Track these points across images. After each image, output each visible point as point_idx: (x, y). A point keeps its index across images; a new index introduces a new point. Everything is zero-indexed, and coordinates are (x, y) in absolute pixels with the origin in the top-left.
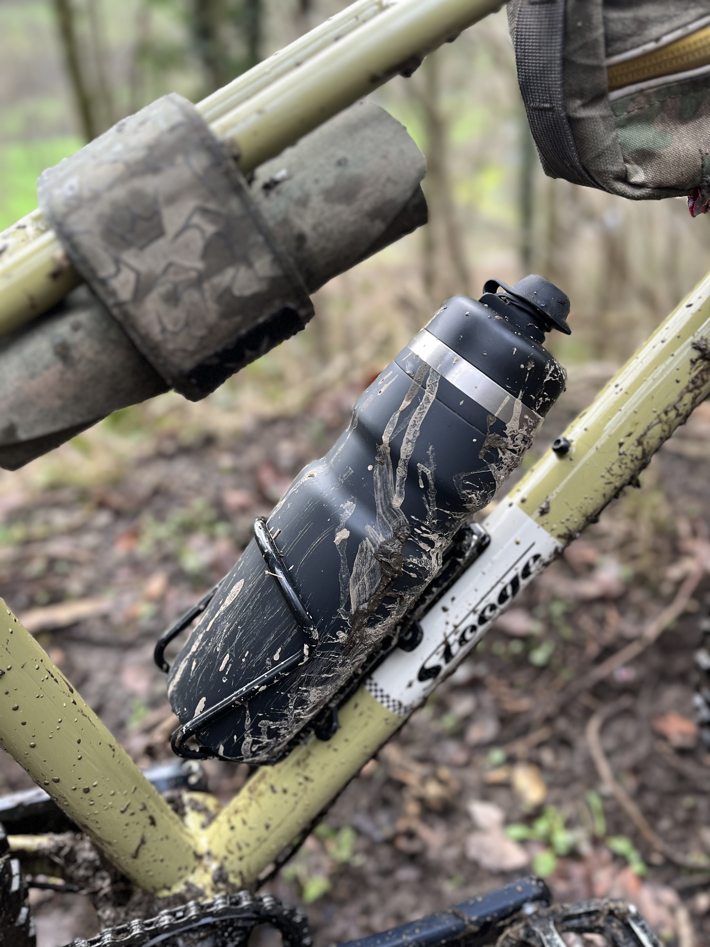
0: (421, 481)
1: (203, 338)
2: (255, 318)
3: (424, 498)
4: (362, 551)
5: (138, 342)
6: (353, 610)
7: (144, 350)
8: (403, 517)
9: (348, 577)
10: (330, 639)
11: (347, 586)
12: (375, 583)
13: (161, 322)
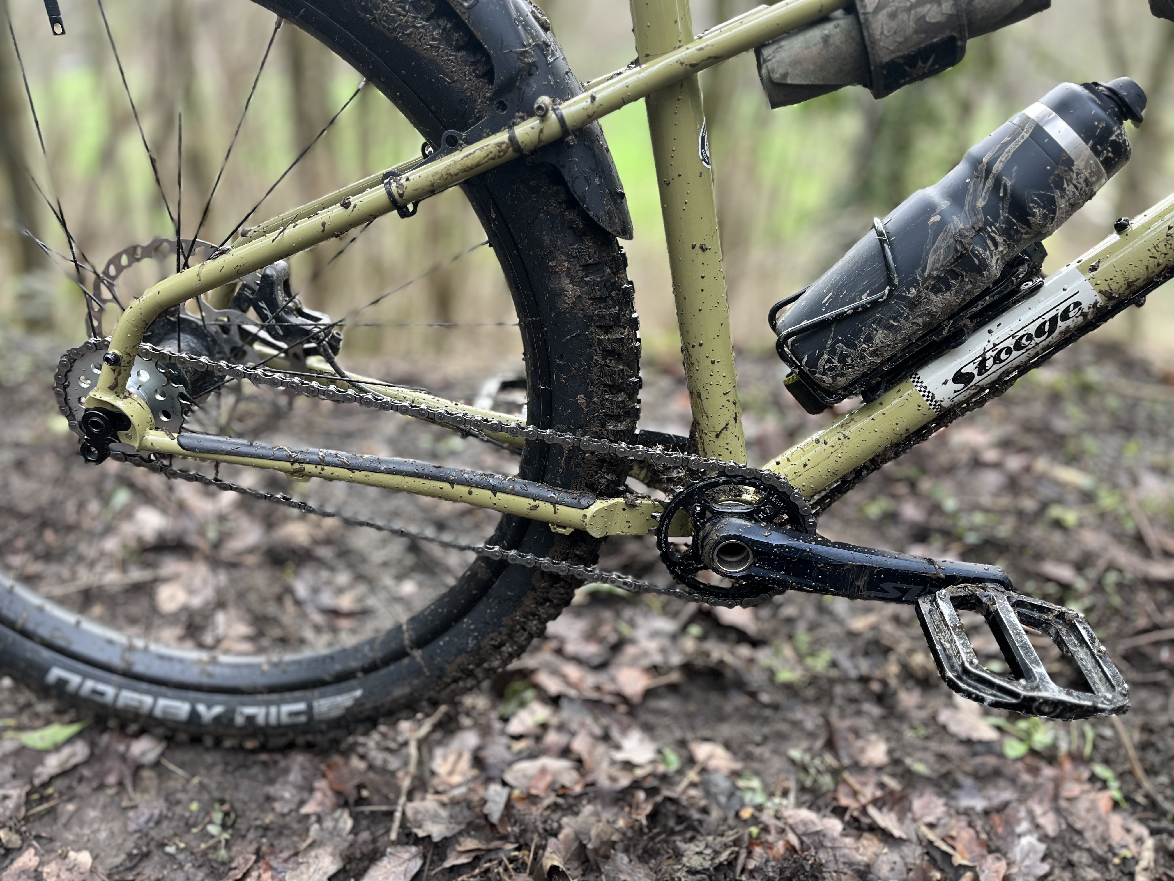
0: (1002, 190)
1: (900, 43)
2: (932, 38)
3: (1000, 205)
4: (946, 231)
5: (866, 37)
6: (926, 274)
7: (868, 43)
8: (981, 216)
9: (930, 248)
10: (904, 292)
11: (927, 255)
12: (948, 256)
13: (882, 28)
